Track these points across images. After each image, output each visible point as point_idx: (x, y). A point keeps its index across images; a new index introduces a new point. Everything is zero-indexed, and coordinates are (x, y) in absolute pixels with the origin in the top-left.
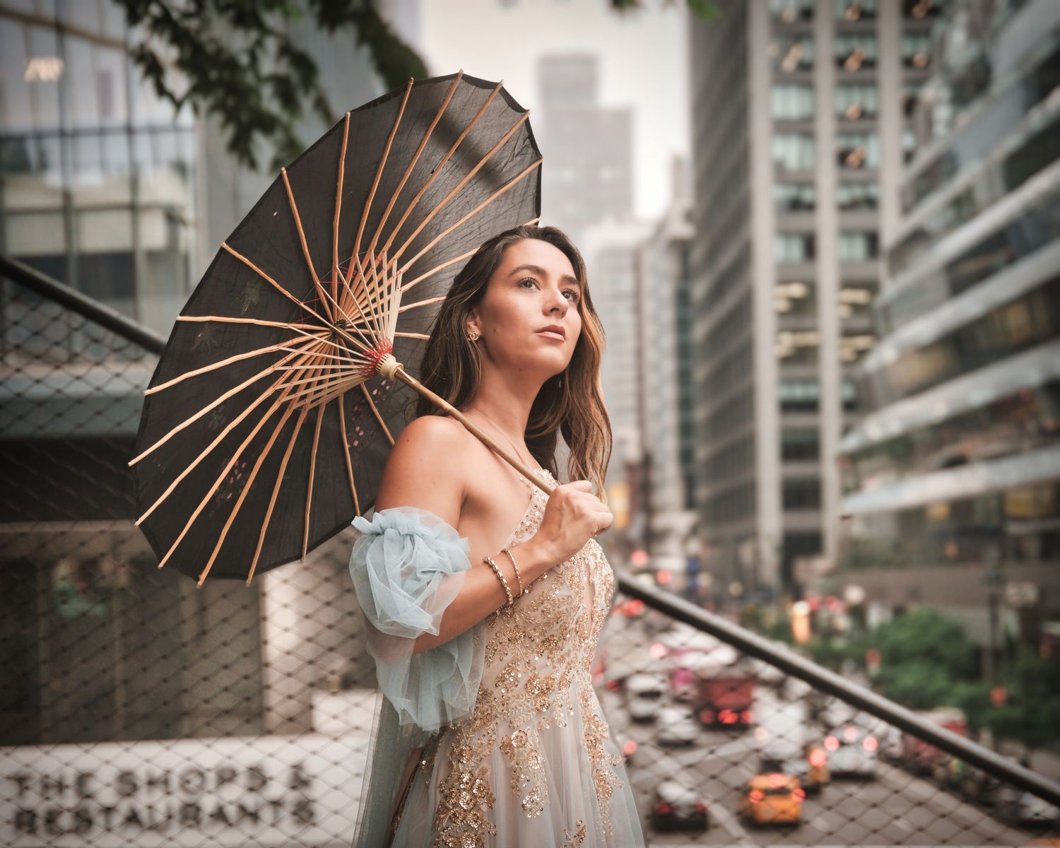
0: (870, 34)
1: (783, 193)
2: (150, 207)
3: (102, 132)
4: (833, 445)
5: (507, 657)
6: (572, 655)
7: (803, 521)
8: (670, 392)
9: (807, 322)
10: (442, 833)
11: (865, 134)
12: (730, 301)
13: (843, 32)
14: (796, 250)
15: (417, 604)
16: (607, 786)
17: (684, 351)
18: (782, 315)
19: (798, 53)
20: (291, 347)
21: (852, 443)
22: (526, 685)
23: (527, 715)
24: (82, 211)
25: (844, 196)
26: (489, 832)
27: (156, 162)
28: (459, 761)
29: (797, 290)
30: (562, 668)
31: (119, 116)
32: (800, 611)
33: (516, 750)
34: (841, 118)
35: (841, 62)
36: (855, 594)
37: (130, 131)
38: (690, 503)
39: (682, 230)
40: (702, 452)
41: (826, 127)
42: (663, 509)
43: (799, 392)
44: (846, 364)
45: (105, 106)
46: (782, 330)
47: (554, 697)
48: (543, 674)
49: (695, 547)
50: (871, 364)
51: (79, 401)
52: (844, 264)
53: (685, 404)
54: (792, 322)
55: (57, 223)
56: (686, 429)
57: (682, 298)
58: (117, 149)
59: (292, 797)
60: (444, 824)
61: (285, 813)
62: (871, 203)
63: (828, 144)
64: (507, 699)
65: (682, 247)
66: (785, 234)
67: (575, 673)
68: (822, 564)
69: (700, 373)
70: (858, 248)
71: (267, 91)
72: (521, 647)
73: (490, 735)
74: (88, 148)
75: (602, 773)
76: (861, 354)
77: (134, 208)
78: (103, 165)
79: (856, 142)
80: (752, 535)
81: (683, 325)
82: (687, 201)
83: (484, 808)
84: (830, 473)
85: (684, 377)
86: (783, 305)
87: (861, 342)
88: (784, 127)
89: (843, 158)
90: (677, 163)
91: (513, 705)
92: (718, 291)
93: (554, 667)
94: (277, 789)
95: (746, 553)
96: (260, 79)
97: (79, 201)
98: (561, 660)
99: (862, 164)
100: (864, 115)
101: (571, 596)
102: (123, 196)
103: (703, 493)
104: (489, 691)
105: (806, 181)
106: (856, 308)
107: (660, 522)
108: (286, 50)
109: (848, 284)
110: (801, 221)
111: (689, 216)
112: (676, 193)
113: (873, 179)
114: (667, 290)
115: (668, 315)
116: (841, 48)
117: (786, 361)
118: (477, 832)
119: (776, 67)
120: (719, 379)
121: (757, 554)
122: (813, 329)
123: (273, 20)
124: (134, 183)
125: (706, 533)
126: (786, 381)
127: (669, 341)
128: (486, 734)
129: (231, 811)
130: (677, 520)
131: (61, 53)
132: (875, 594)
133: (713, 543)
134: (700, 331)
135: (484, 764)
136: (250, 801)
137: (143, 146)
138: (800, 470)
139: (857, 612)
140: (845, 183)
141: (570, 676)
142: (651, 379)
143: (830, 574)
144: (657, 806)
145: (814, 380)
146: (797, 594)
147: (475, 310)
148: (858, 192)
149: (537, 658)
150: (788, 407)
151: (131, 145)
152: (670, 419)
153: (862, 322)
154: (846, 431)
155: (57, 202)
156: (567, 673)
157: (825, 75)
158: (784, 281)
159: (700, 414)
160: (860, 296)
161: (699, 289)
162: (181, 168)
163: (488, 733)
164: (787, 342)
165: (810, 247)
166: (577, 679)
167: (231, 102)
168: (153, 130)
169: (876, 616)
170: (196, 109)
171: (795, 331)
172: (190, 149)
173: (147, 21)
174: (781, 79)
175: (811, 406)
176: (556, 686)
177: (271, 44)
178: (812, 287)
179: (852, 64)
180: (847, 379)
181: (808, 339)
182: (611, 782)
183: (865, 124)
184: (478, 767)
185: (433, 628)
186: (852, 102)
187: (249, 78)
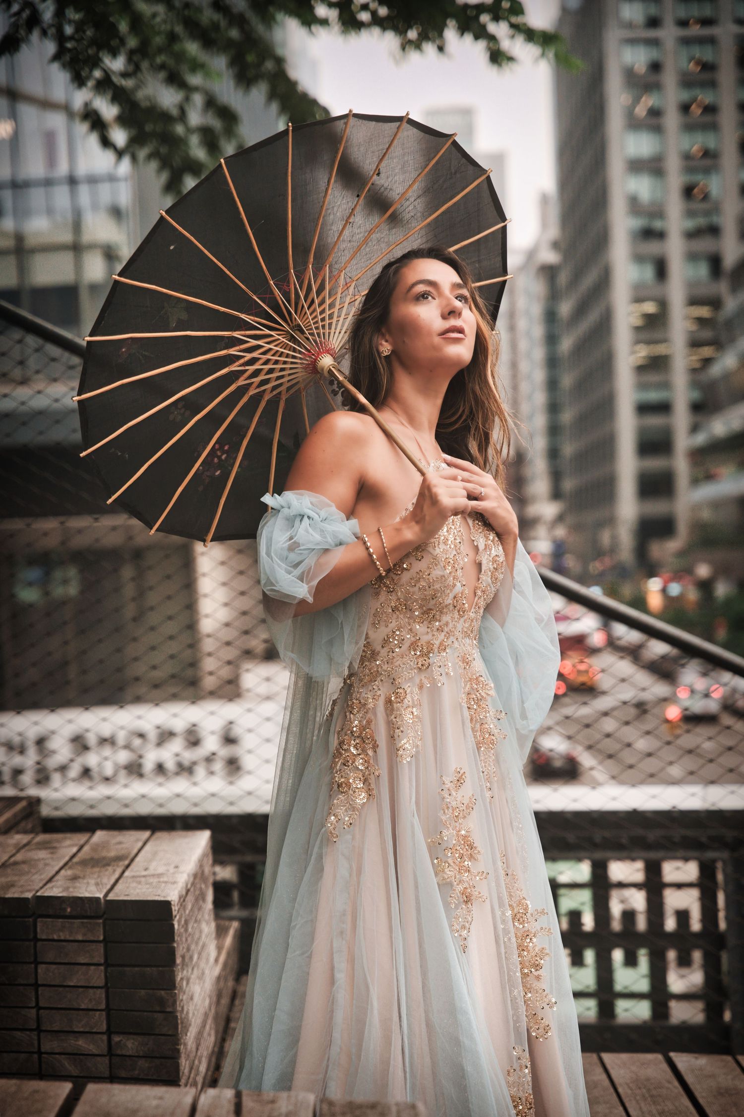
0: (712, 84)
1: (636, 223)
2: (92, 246)
3: (48, 183)
4: (683, 441)
5: (391, 624)
6: (451, 625)
7: (657, 508)
8: (540, 398)
9: (657, 335)
10: (336, 775)
11: (707, 171)
12: (593, 317)
13: (687, 82)
14: (648, 273)
15: (293, 576)
16: (492, 737)
17: (552, 362)
18: (637, 329)
19: (648, 101)
20: (261, 354)
21: (700, 439)
22: (410, 647)
23: (409, 673)
24: (33, 251)
25: (690, 224)
26: (374, 774)
27: (95, 207)
28: (351, 712)
29: (650, 308)
30: (442, 636)
31: (63, 168)
32: (654, 586)
33: (395, 705)
34: (687, 157)
35: (685, 108)
36: (703, 571)
37: (72, 181)
38: (556, 494)
39: (550, 257)
40: (568, 449)
41: (673, 165)
42: (534, 499)
43: (653, 396)
44: (694, 371)
45: (51, 160)
46: (637, 342)
47: (434, 659)
48: (425, 639)
49: (561, 532)
50: (716, 370)
51: (41, 413)
52: (691, 285)
53: (553, 408)
54: (645, 336)
55: (12, 260)
56: (554, 430)
57: (550, 316)
58: (61, 197)
59: (224, 752)
60: (338, 768)
61: (218, 766)
62: (714, 231)
63: (675, 180)
64: (391, 658)
65: (549, 272)
66: (639, 259)
67: (454, 640)
68: (673, 546)
69: (567, 381)
70: (703, 270)
71: (194, 140)
72: (404, 617)
73: (375, 691)
74: (37, 196)
75: (486, 726)
76: (707, 362)
77: (77, 248)
78: (50, 211)
79: (699, 178)
80: (611, 521)
81: (551, 339)
82: (554, 232)
83: (370, 752)
84: (681, 465)
85: (552, 385)
86: (639, 322)
87: (707, 352)
88: (636, 166)
89: (688, 192)
90: (544, 199)
91: (397, 664)
92: (581, 310)
93: (433, 635)
94: (211, 743)
95: (605, 538)
96: (189, 130)
97: (31, 241)
98: (440, 630)
99: (706, 197)
100: (707, 154)
101: (444, 576)
102: (67, 237)
103: (568, 485)
104: (376, 652)
105: (657, 212)
106: (701, 321)
107: (533, 510)
108: (211, 103)
109: (693, 301)
110: (652, 248)
111: (555, 245)
112: (544, 224)
113: (716, 209)
114: (537, 310)
115: (538, 331)
116: (685, 96)
117: (641, 369)
118: (364, 773)
119: (630, 114)
120: (582, 386)
121: (614, 538)
122: (665, 341)
123: (195, 80)
124: (77, 226)
125: (570, 520)
126: (642, 386)
127: (539, 354)
128: (371, 689)
129: (170, 765)
130: (547, 510)
131: (13, 115)
132: (721, 571)
133: (576, 528)
134: (566, 344)
135: (370, 715)
136: (188, 756)
137: (84, 193)
138: (655, 464)
139: (706, 586)
140: (690, 214)
141: (449, 642)
142: (524, 387)
143: (682, 554)
144: (535, 757)
145: (666, 385)
146: (651, 571)
147: (383, 330)
148: (701, 221)
149: (418, 627)
150: (643, 409)
151: (73, 194)
152: (540, 421)
153: (707, 334)
154: (695, 429)
155: (10, 243)
156: (445, 640)
157: (672, 120)
158: (638, 300)
159: (567, 416)
160: (704, 312)
161: (565, 308)
162: (116, 212)
163: (374, 689)
164: (643, 352)
165: (661, 270)
166: (456, 645)
167: (164, 150)
168: (93, 180)
169: (722, 590)
170: (134, 159)
171: (649, 342)
172: (124, 196)
173: (90, 84)
174: (634, 124)
175: (664, 408)
176: (436, 650)
177: (198, 99)
178: (663, 304)
179: (696, 111)
180: (695, 384)
181: (660, 350)
182: (496, 734)
183: (708, 162)
184: (365, 718)
185: (309, 596)
186: (695, 143)
187: (180, 129)
